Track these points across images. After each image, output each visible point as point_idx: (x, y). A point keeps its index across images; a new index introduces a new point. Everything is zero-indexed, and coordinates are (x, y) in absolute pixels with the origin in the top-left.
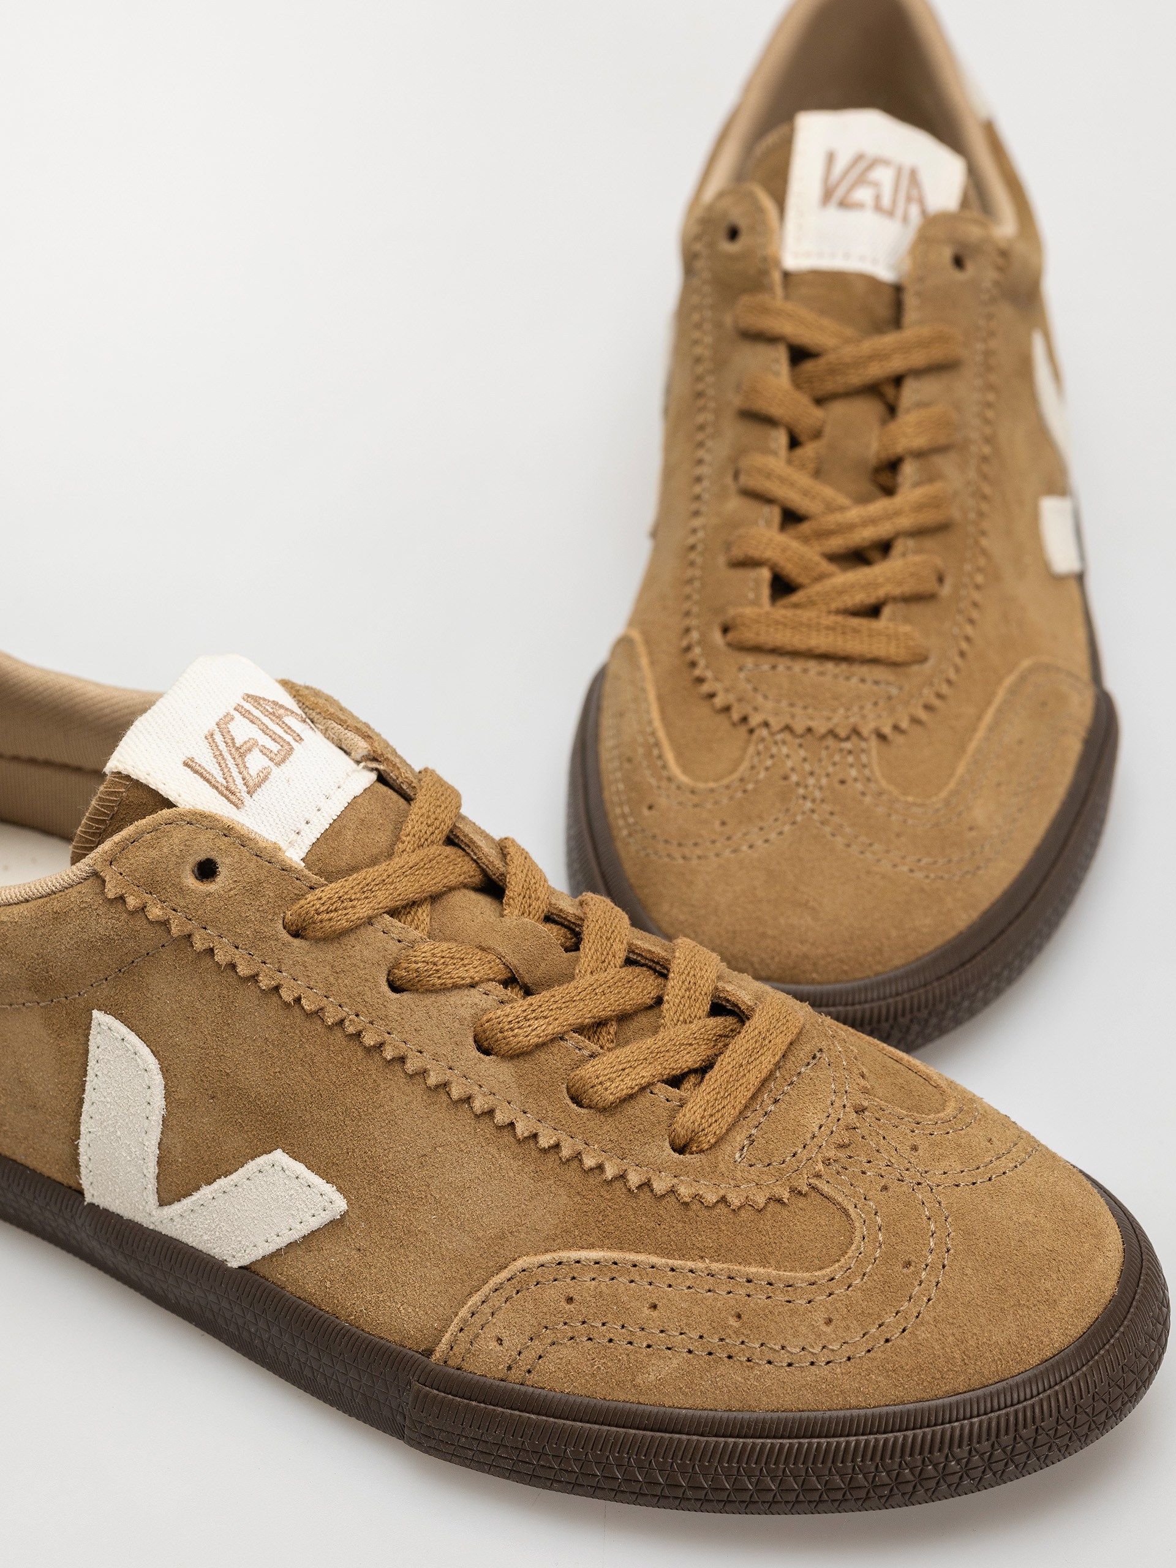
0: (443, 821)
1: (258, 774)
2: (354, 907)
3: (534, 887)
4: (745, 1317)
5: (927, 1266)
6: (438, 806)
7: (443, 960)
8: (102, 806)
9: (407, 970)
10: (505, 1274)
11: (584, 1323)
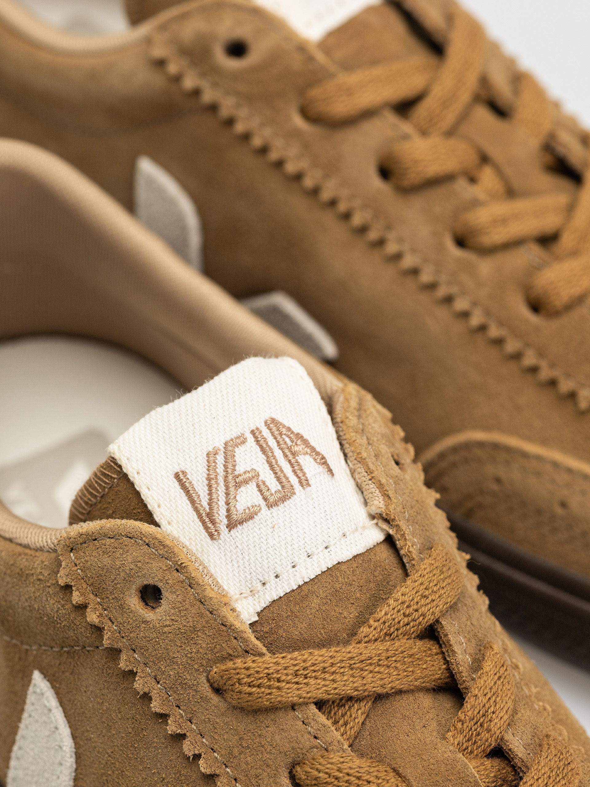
0: (423, 615)
1: (245, 510)
2: (279, 688)
3: (489, 716)
6: (425, 597)
7: (347, 778)
8: (96, 482)
9: (308, 774)
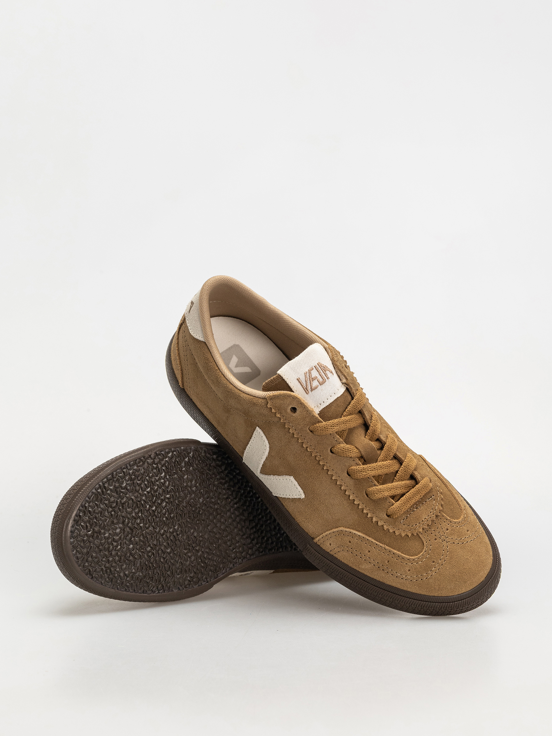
0: (358, 408)
1: (315, 386)
2: (328, 430)
3: (376, 431)
4: (390, 562)
5: (438, 563)
6: (358, 403)
7: (345, 450)
8: (274, 380)
10: (336, 530)
11: (351, 548)
